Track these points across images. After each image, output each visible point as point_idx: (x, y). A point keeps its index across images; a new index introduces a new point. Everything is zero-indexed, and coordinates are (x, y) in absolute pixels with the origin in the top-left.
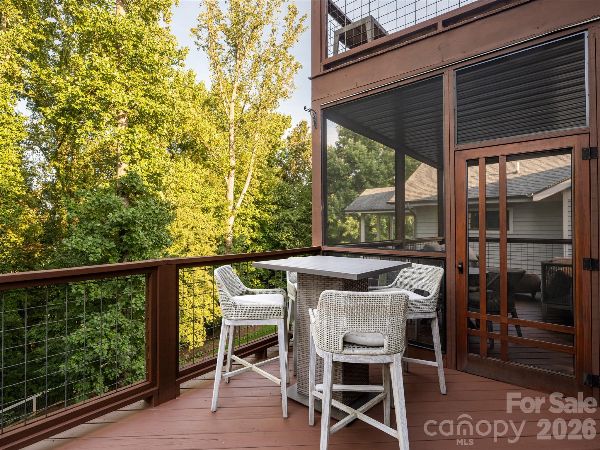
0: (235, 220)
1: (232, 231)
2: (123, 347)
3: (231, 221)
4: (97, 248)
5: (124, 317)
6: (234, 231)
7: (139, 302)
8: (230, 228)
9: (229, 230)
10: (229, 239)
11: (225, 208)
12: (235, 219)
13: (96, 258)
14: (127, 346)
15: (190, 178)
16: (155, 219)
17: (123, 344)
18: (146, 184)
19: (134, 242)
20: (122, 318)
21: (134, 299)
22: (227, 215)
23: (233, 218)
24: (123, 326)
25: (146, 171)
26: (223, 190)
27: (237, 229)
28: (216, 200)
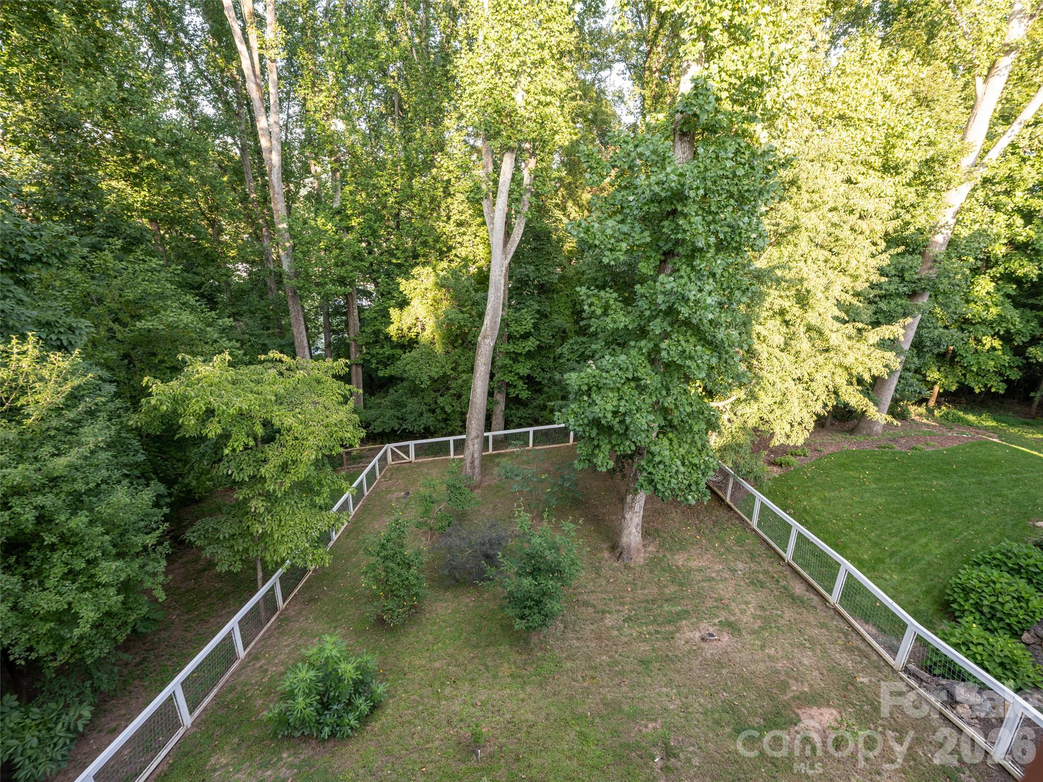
0: (970, 196)
1: (953, 221)
2: (638, 415)
3: (957, 197)
4: (618, 241)
5: (649, 366)
6: (958, 222)
7: (674, 348)
8: (950, 213)
9: (947, 217)
10: (939, 239)
11: (949, 162)
12: (974, 190)
13: (614, 260)
14: (645, 414)
15: (867, 90)
16: (734, 189)
17: (639, 409)
18: (727, 106)
19: (679, 236)
20: (645, 367)
21: (667, 341)
22: (949, 182)
23: (966, 189)
24: (642, 382)
25: (730, 76)
26: (957, 115)
27: (968, 217)
28: (931, 144)
